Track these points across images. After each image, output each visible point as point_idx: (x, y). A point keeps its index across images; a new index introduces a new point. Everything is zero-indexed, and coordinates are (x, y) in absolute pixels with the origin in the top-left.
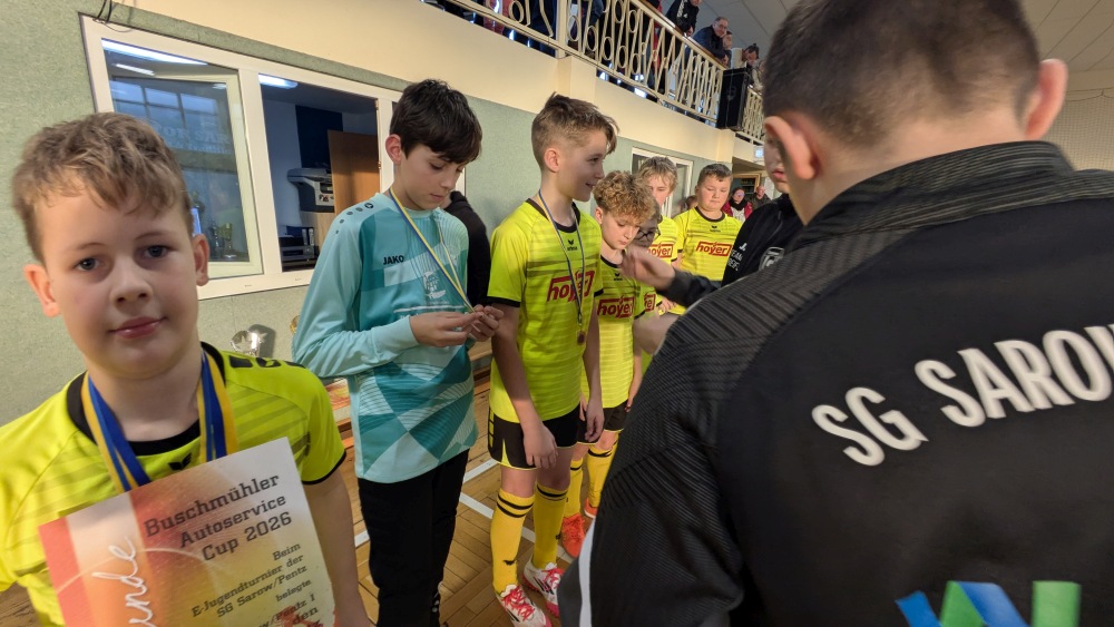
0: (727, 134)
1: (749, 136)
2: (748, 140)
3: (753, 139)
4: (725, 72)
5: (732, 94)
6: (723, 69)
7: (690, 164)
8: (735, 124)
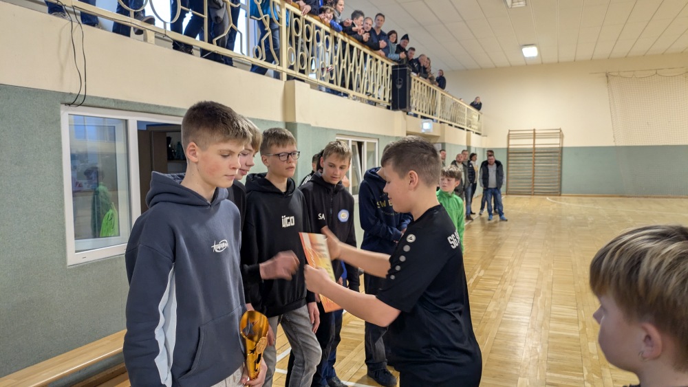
0: (399, 113)
1: (417, 112)
2: (416, 115)
3: (420, 114)
4: (393, 67)
5: (400, 84)
6: (391, 64)
7: (377, 142)
8: (405, 107)
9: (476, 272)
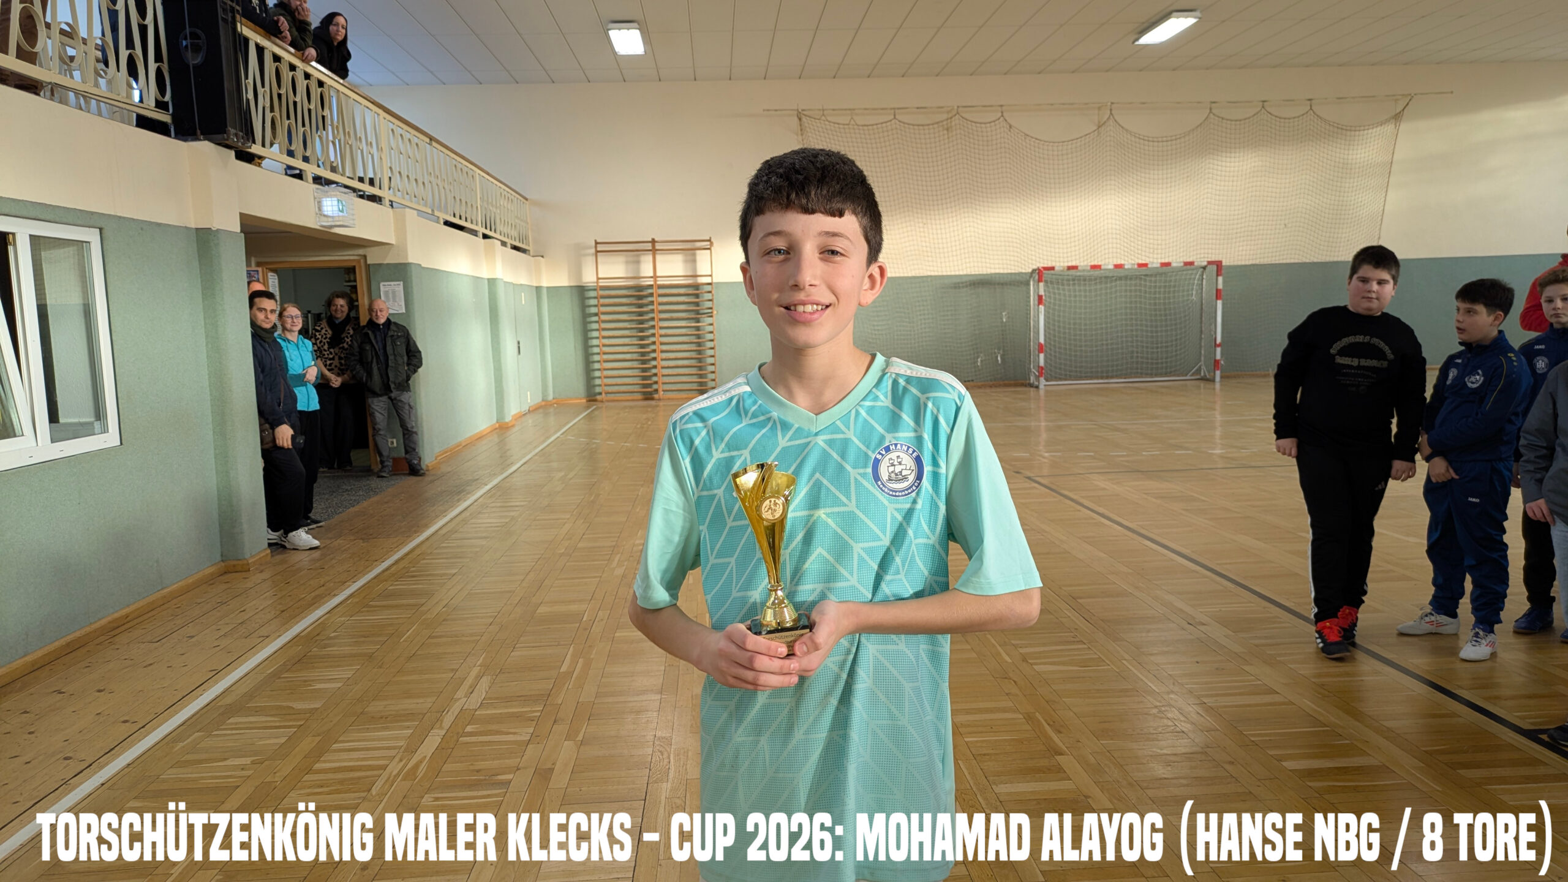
7: (91, 236)
9: (460, 693)
